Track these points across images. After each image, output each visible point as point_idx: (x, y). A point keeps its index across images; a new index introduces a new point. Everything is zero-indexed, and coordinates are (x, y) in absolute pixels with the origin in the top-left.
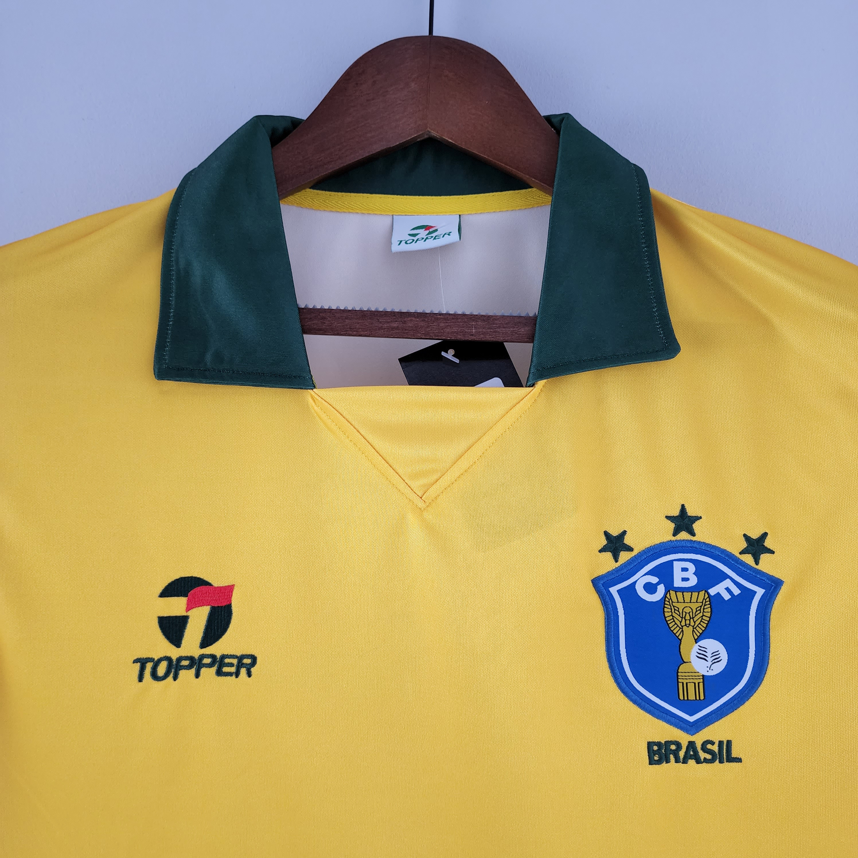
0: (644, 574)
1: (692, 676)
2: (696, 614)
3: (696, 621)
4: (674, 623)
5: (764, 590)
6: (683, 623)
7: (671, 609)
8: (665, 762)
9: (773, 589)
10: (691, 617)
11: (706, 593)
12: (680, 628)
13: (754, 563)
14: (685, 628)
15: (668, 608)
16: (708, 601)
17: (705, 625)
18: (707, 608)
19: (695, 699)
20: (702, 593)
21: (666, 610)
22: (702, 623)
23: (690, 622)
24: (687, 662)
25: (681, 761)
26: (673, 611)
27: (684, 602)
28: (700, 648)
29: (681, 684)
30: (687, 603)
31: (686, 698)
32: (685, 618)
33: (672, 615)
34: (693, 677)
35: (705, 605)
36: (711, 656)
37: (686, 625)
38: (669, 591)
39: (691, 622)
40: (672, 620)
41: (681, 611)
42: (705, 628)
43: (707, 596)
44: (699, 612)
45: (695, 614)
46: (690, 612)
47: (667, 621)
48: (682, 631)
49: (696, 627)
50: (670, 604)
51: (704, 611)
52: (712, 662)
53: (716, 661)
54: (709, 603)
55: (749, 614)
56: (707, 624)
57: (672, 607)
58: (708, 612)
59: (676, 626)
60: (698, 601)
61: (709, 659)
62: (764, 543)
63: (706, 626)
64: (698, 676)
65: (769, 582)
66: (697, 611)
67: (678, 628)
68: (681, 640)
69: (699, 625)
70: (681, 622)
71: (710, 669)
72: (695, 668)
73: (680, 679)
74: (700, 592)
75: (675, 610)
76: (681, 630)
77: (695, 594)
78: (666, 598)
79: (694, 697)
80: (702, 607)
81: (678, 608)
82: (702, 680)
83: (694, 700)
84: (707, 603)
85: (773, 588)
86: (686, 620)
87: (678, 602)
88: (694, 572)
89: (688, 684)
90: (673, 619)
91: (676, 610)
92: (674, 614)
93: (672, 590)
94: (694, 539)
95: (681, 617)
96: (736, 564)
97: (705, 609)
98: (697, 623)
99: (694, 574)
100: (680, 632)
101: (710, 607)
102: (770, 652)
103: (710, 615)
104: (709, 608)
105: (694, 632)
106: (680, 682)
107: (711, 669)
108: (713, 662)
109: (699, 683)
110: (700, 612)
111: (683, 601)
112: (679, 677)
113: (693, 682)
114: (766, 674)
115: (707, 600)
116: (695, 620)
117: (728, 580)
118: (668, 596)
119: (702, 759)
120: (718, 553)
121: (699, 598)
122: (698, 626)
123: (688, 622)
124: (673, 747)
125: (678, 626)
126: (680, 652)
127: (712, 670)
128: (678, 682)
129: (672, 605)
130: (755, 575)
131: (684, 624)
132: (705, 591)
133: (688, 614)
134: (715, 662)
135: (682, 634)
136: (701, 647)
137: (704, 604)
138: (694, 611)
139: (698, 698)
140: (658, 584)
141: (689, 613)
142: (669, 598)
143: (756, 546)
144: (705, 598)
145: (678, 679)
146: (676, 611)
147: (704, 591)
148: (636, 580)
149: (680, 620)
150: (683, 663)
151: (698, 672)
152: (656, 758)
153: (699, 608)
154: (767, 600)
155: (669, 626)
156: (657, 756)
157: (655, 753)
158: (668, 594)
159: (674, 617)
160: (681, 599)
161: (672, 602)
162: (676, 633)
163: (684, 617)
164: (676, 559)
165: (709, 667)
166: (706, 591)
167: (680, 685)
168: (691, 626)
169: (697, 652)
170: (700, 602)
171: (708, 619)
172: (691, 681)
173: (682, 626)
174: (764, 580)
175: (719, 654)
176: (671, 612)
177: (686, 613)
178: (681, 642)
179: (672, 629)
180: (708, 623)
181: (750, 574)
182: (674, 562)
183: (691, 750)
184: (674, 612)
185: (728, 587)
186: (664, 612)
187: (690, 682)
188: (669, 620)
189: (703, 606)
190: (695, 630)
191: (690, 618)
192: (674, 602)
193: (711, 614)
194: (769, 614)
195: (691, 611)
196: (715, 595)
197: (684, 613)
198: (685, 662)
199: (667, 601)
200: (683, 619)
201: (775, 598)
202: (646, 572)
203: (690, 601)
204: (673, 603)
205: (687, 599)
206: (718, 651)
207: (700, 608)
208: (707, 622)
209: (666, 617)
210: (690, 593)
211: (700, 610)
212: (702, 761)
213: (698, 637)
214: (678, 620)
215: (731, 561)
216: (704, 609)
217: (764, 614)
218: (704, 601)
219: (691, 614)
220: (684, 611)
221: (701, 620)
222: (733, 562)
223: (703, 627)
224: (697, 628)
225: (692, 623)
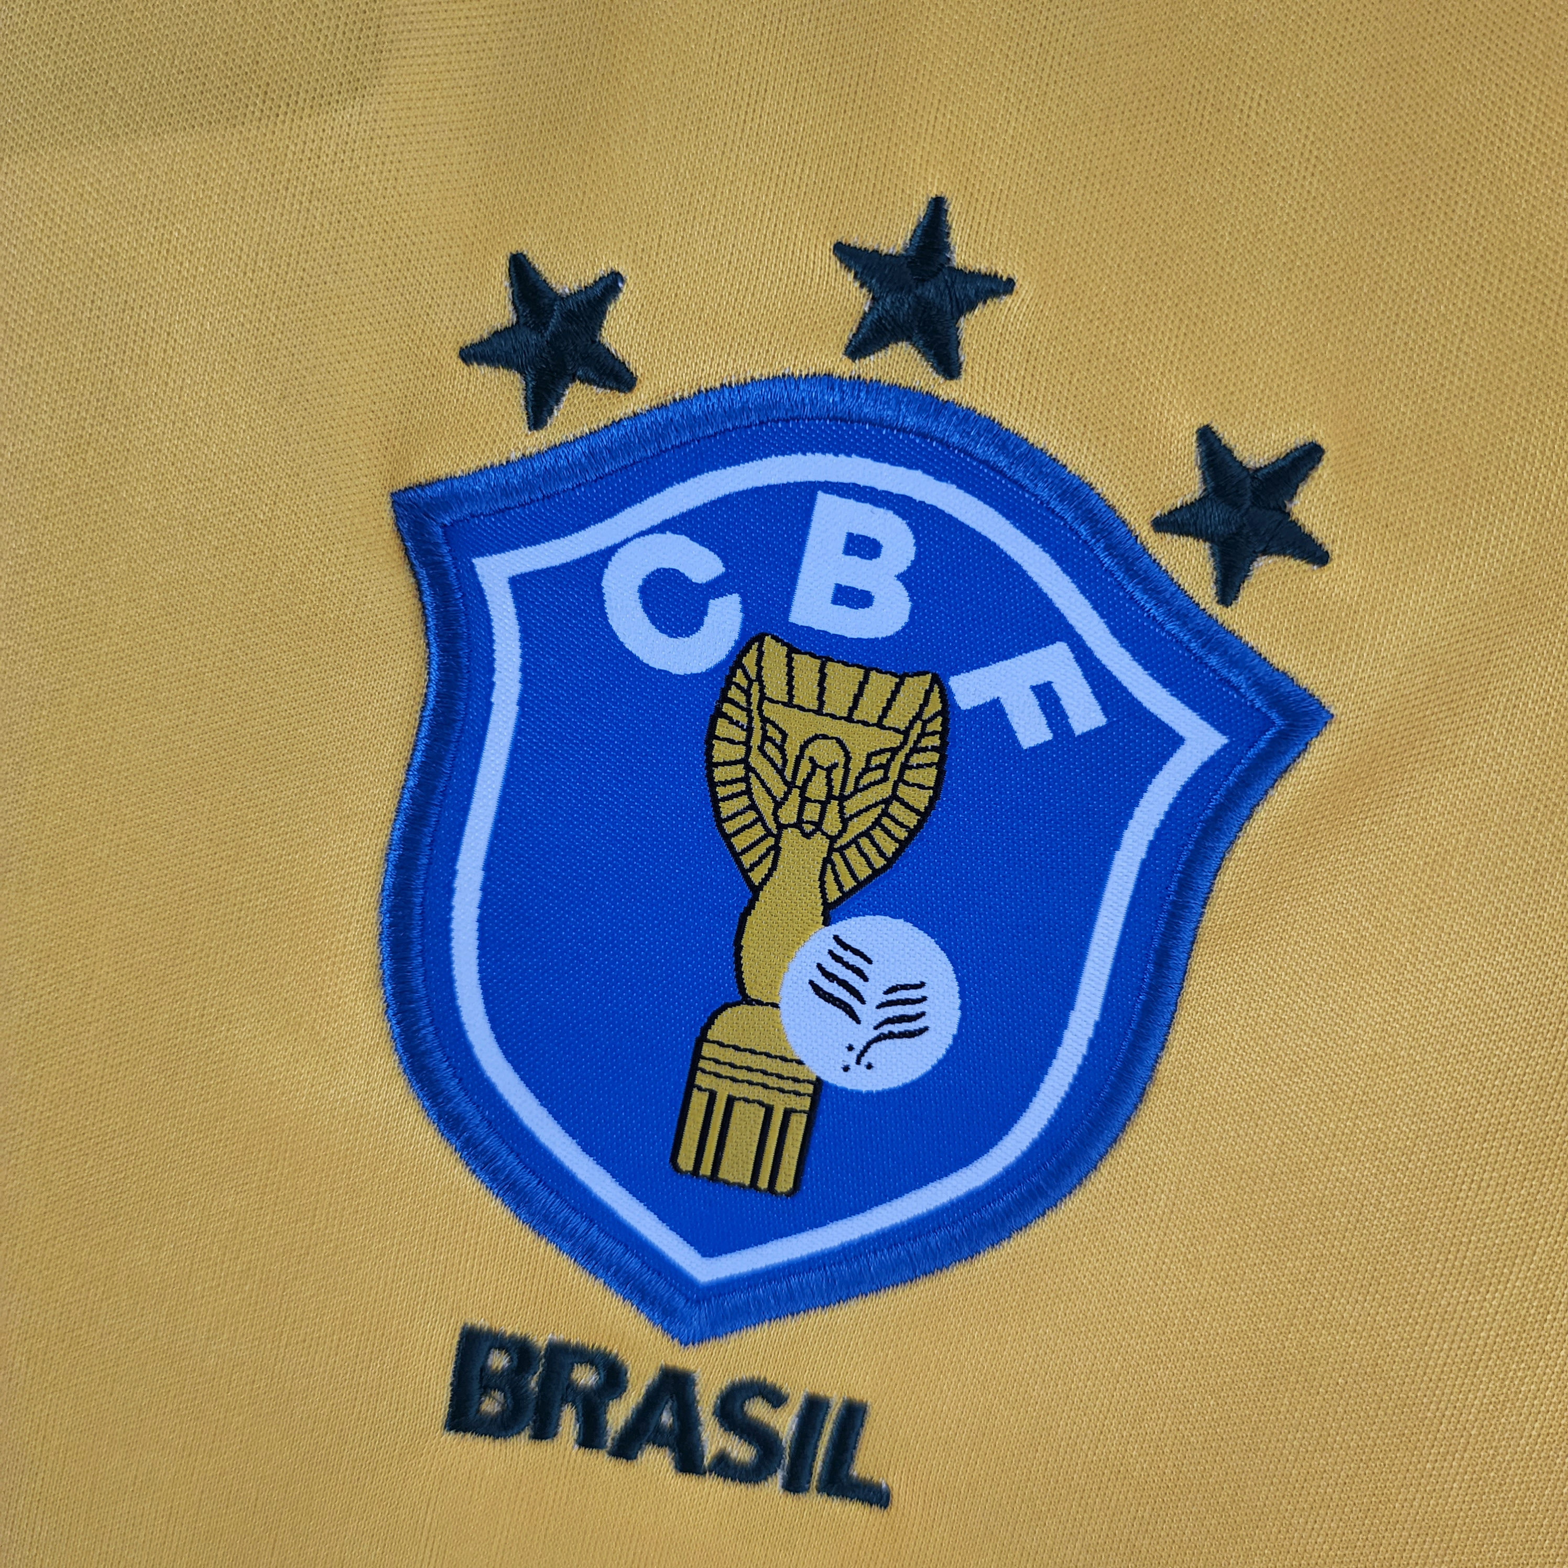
0: (657, 521)
1: (765, 1073)
2: (864, 782)
3: (852, 817)
4: (744, 801)
5: (1224, 740)
6: (788, 814)
7: (749, 730)
8: (527, 1432)
9: (1272, 742)
10: (836, 792)
11: (936, 689)
12: (769, 833)
13: (1211, 590)
14: (790, 837)
15: (737, 723)
16: (934, 733)
17: (890, 848)
18: (919, 766)
19: (747, 1182)
20: (916, 687)
21: (723, 728)
22: (878, 834)
23: (822, 815)
24: (760, 1003)
25: (609, 1443)
26: (756, 740)
27: (819, 712)
28: (839, 951)
29: (705, 1097)
30: (833, 716)
31: (706, 1169)
32: (803, 789)
33: (745, 761)
34: (772, 1081)
35: (915, 750)
36: (878, 1002)
37: (799, 825)
38: (760, 639)
39: (828, 816)
40: (742, 786)
41: (792, 750)
42: (890, 862)
43: (939, 707)
44: (879, 774)
45: (858, 779)
46: (835, 765)
47: (713, 784)
48: (776, 848)
49: (848, 845)
50: (749, 702)
51: (901, 779)
52: (876, 1028)
53: (896, 1028)
54: (936, 741)
55: (1115, 843)
56: (903, 845)
57: (757, 724)
58: (921, 787)
59: (752, 815)
60: (886, 722)
61: (870, 1014)
62: (1291, 500)
63: (897, 853)
64: (796, 1080)
65: (1258, 704)
66: (867, 770)
67: (758, 830)
68: (757, 890)
69: (864, 842)
70: (778, 805)
71: (858, 1062)
72: (791, 1039)
73: (704, 1071)
74: (909, 681)
75: (765, 738)
76: (771, 841)
77: (881, 684)
78: (739, 672)
79: (749, 1174)
80: (900, 757)
81: (784, 735)
82: (806, 1103)
83: (741, 1186)
84: (926, 742)
85: (1269, 735)
86: (804, 800)
87: (789, 704)
88: (903, 568)
89: (738, 1107)
90: (746, 779)
91: (772, 741)
92: (756, 760)
93: (777, 640)
94: (946, 390)
95: (786, 782)
96: (1120, 575)
97: (911, 767)
98: (857, 826)
99: (901, 577)
100: (761, 849)
101: (940, 765)
102: (1162, 1049)
103: (926, 801)
104: (930, 765)
105: (829, 866)
106: (700, 1089)
107: (864, 1061)
108: (886, 1029)
109: (788, 1113)
110: (885, 779)
111: (815, 705)
112: (702, 1064)
113: (761, 1104)
114: (1116, 1146)
115: (930, 728)
116: (848, 813)
117: (1060, 651)
118: (749, 661)
119: (710, 1452)
120: (1045, 494)
121: (896, 705)
122: (855, 841)
123: (812, 813)
124: (585, 1376)
125: (760, 819)
126: (739, 948)
127: (869, 1066)
128: (691, 1085)
129: (755, 714)
130: (1201, 652)
131: (794, 820)
132: (935, 680)
133: (821, 775)
134: (891, 1035)
135: (768, 862)
136: (846, 947)
137: (910, 744)
138: (857, 765)
139: (763, 1183)
140: (717, 588)
141: (829, 770)
142: (753, 672)
143: (1249, 503)
144: (926, 716)
145: (694, 1069)
146: (769, 747)
147: (929, 676)
148: (610, 543)
149: (780, 795)
150: (738, 1004)
151: (800, 1062)
152: (491, 1405)
153: (883, 759)
154: (1222, 791)
155: (717, 811)
156: (498, 1395)
157: (489, 1383)
158: (753, 654)
159: (753, 770)
160: (806, 694)
161: (763, 697)
162: (745, 851)
163: (799, 783)
164: (834, 479)
165: (859, 1048)
166: (939, 681)
167: (699, 1101)
168: (824, 833)
169: (819, 966)
170: (897, 731)
171: (912, 820)
172: (757, 1093)
173: (781, 827)
174: (1236, 689)
175: (924, 999)
176: (747, 743)
177: (815, 766)
178: (756, 898)
179: (730, 827)
180: (908, 840)
181: (1179, 642)
182: (821, 496)
183: (668, 1406)
184: (761, 749)
185: (1048, 685)
186: (711, 736)
187: (747, 1100)
188: (724, 784)
189: (907, 749)
190: (836, 857)
191: (830, 797)
192: (771, 701)
193: (932, 800)
194: (1214, 866)
195: (842, 761)
196: (975, 709)
197: (805, 767)
198: (748, 1000)
199: (738, 686)
200: (796, 792)
201: (1266, 793)
202: (668, 516)
203: (852, 710)
204: (766, 705)
205: (838, 701)
206: (922, 985)
207: (888, 755)
208: (902, 834)
209: (717, 765)
210: (859, 674)
211: (886, 767)
212: (706, 1462)
213: (845, 895)
214: (769, 791)
215: (1099, 549)
216: (905, 767)
217: (1189, 863)
218: (918, 725)
219: (838, 775)
220: (808, 753)
221: (880, 816)
222: (1107, 561)
223: (882, 854)
224: (852, 853)
225: (832, 824)
